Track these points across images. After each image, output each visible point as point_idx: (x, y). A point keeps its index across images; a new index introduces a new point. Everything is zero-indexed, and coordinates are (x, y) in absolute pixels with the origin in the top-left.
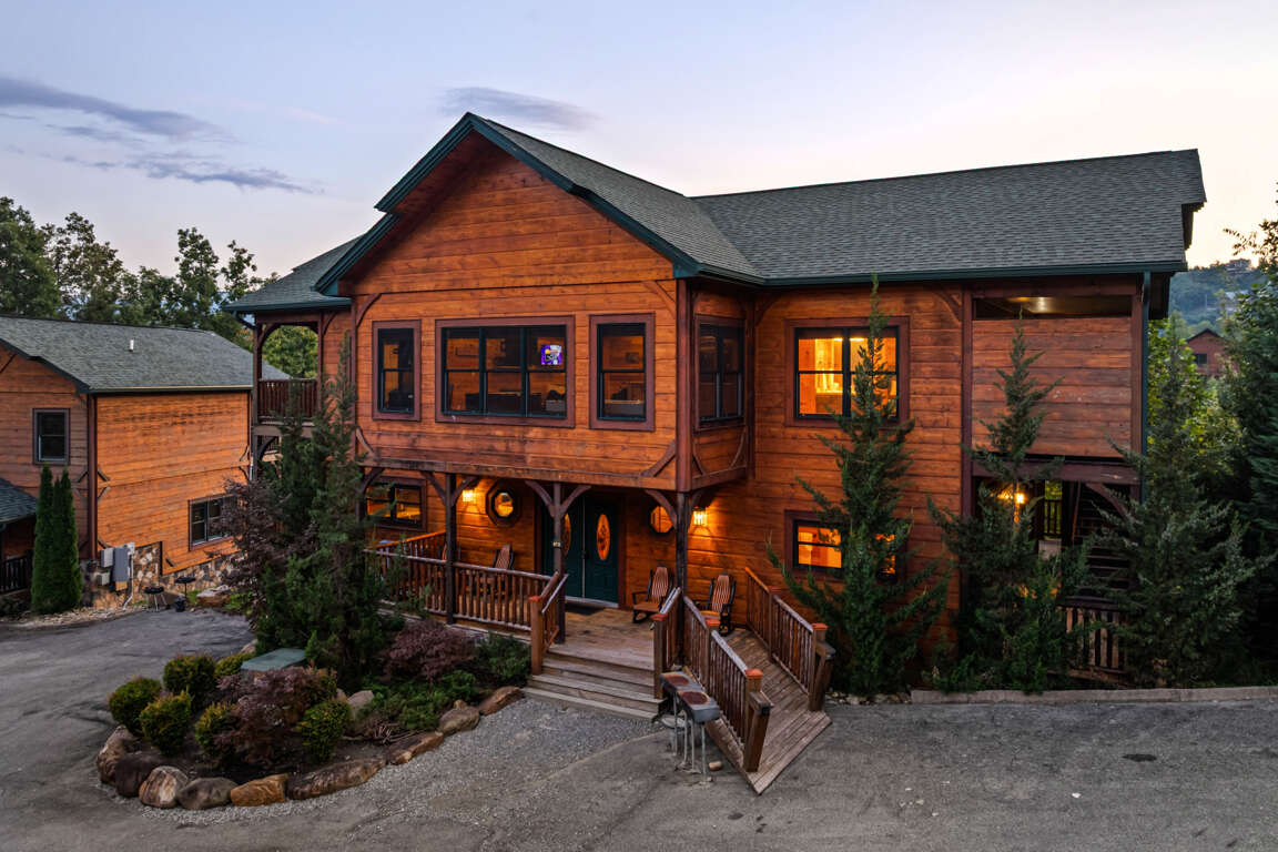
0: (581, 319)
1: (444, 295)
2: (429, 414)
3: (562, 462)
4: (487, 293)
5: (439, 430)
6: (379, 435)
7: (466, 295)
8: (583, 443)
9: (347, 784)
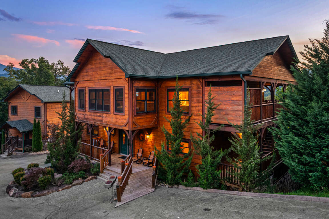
0: (112, 88)
1: (89, 82)
2: (87, 109)
3: (109, 122)
4: (96, 81)
5: (88, 113)
6: (79, 114)
7: (93, 81)
8: (112, 118)
9: (43, 195)
